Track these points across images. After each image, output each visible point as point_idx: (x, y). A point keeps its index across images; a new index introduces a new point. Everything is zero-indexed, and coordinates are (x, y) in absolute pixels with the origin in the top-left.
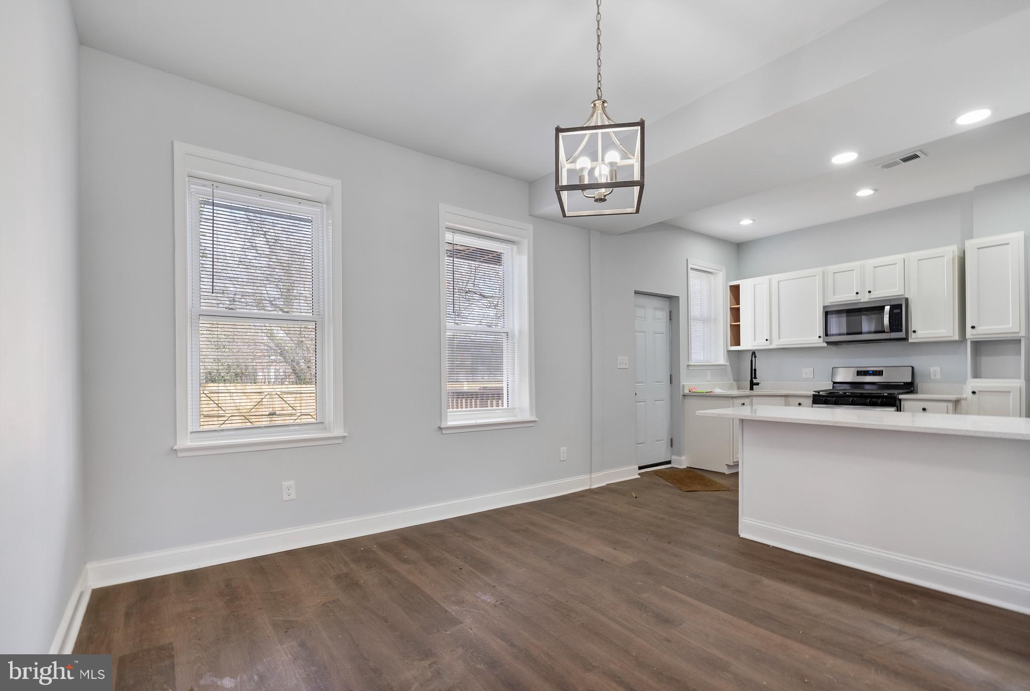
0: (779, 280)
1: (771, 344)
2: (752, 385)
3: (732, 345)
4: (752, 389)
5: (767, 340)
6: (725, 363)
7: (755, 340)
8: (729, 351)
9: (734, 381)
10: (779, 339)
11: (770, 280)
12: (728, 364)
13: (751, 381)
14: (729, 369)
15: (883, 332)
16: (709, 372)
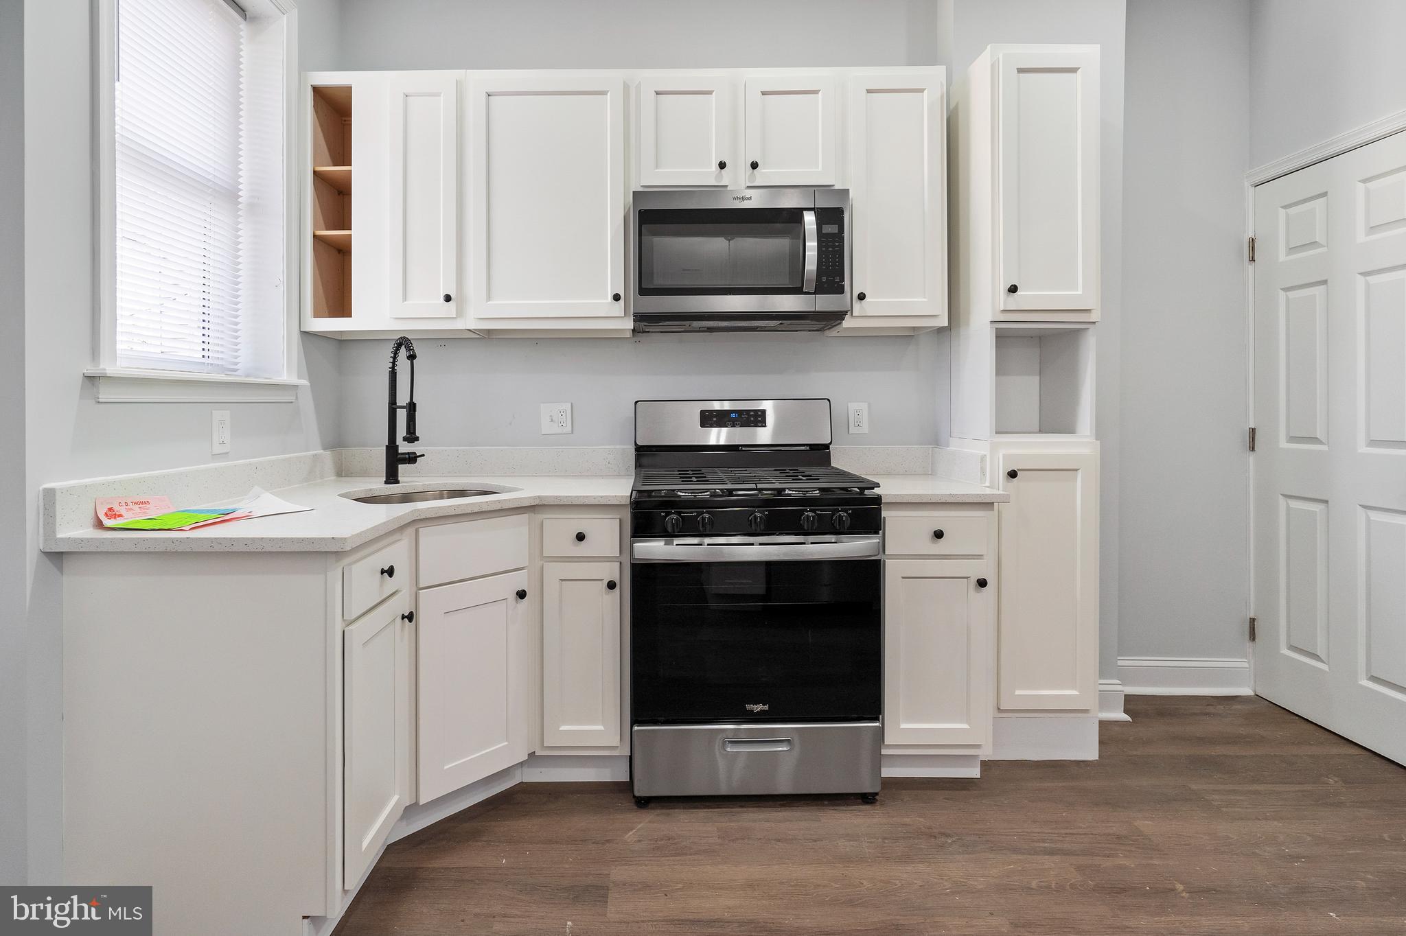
0: (490, 90)
1: (460, 313)
2: (395, 461)
3: (317, 314)
4: (392, 477)
5: (448, 298)
6: (294, 380)
7: (405, 299)
8: (307, 335)
9: (325, 449)
10: (489, 298)
11: (459, 85)
12: (305, 382)
13: (392, 448)
14: (307, 403)
15: (797, 291)
16: (221, 415)
